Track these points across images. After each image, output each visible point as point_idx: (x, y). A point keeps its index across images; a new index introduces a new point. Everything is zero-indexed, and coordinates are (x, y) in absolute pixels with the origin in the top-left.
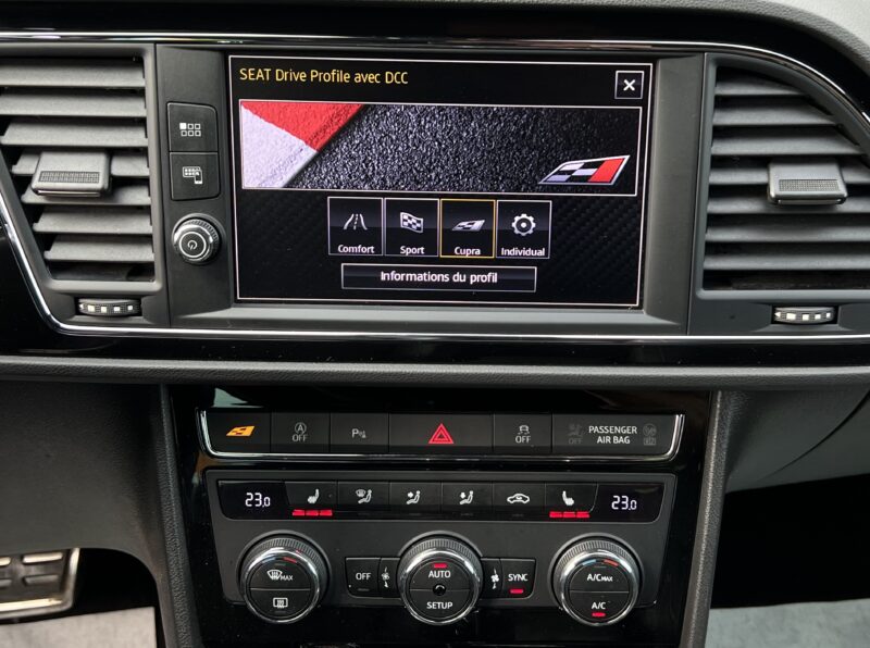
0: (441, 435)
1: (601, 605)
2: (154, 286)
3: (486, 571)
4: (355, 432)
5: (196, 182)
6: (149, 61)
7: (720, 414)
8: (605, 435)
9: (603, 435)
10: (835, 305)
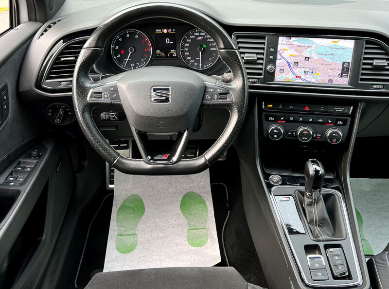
0: (307, 108)
1: (335, 140)
2: (262, 77)
3: (313, 134)
4: (291, 107)
5: (272, 59)
6: (266, 38)
8: (338, 110)
10: (383, 85)
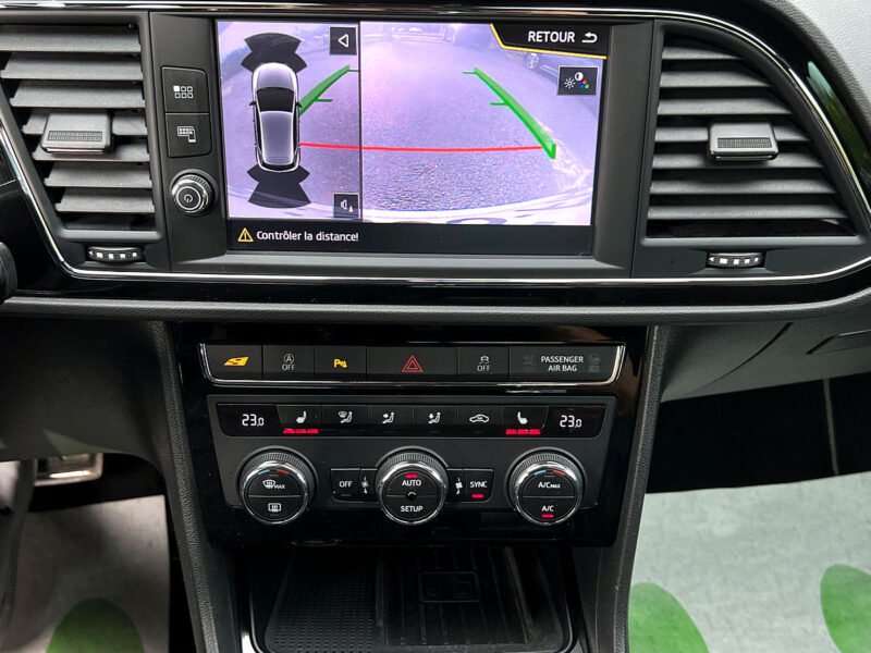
0: (412, 363)
1: (550, 508)
2: (155, 234)
3: (452, 478)
4: (337, 362)
5: (191, 141)
6: (144, 28)
7: (657, 345)
8: (556, 364)
9: (553, 364)
10: (763, 251)
